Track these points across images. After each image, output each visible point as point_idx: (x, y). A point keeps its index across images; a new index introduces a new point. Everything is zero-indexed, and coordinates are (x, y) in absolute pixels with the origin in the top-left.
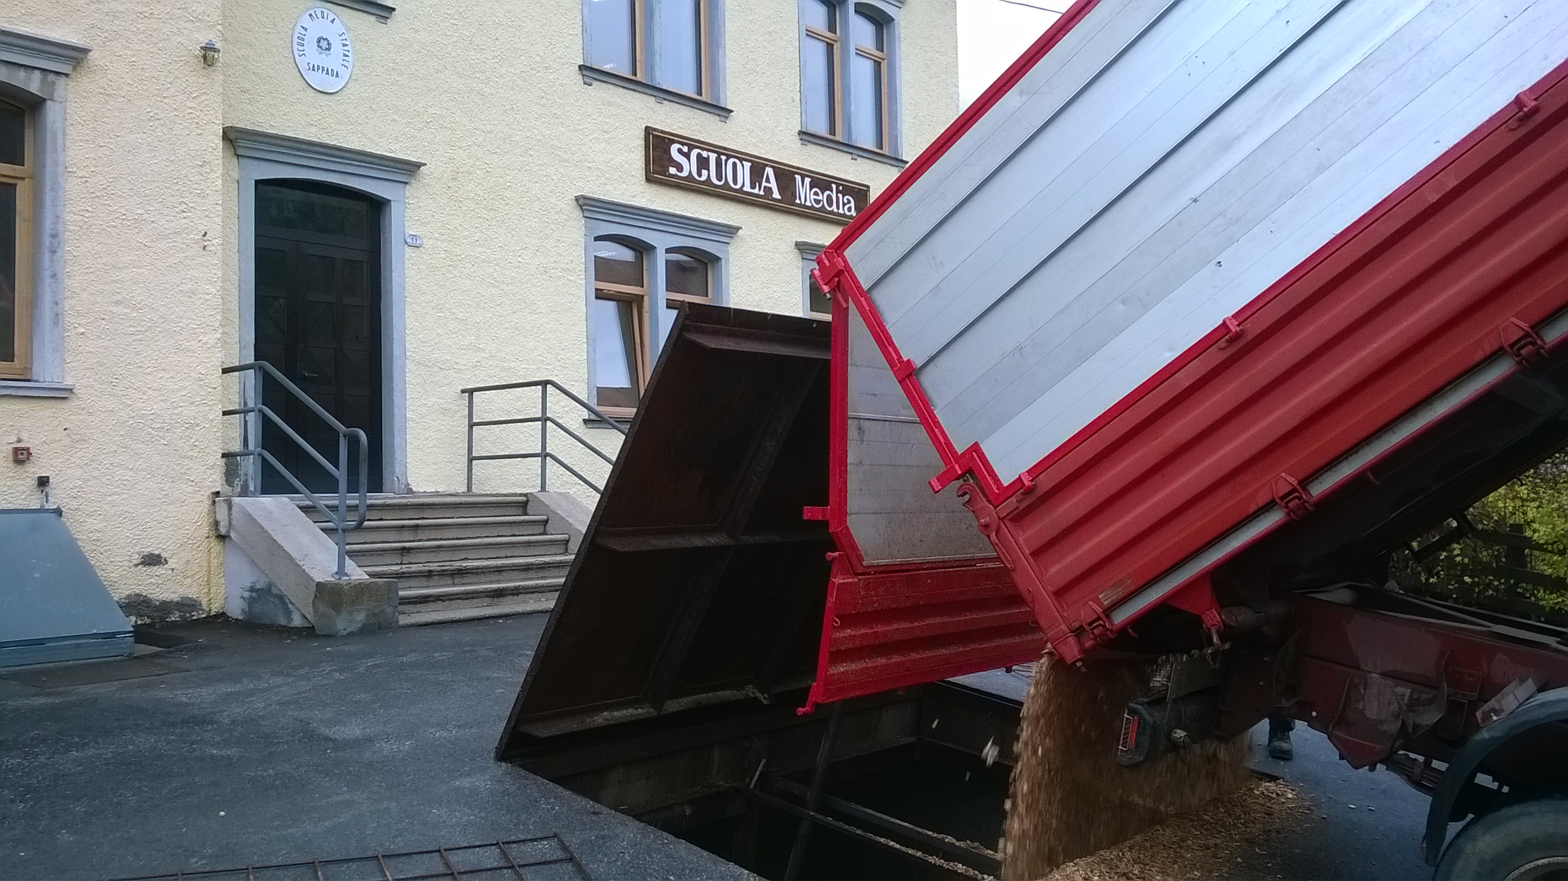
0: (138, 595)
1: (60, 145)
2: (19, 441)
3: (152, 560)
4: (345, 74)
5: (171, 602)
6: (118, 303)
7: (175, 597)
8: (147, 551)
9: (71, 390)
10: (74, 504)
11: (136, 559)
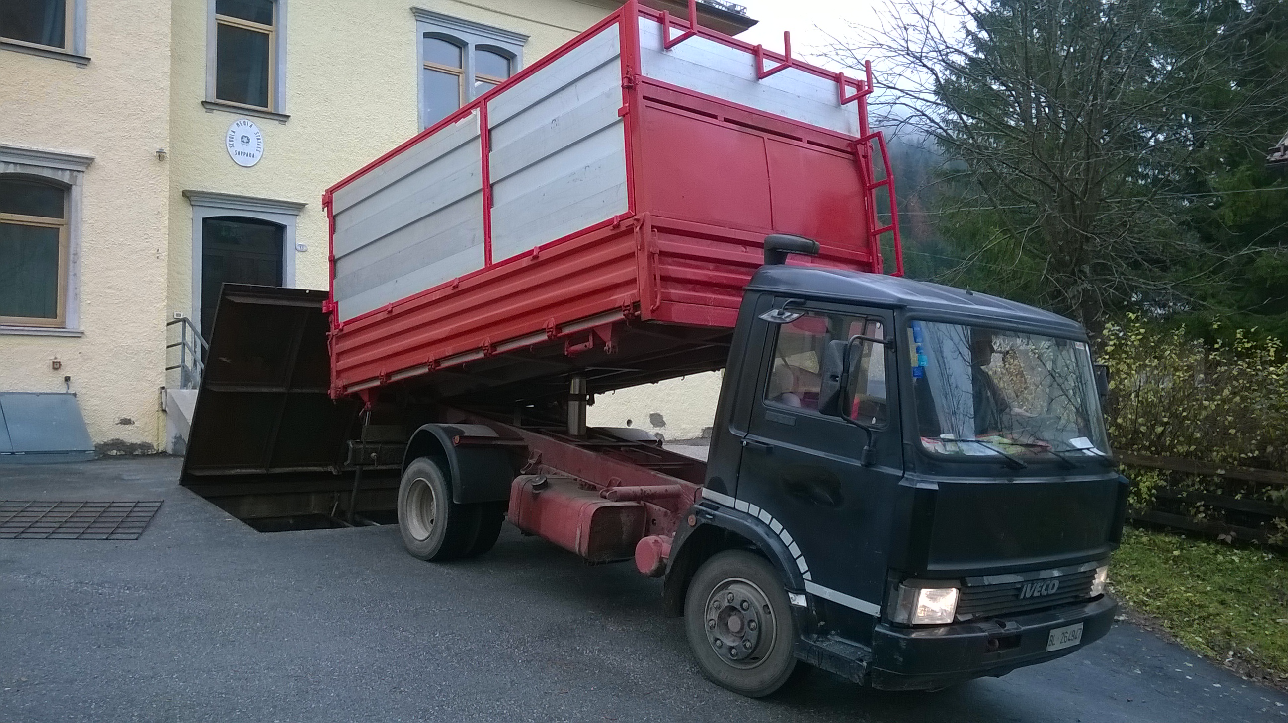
0: (118, 440)
1: (79, 208)
2: (56, 358)
3: (126, 422)
4: (258, 156)
5: (136, 444)
6: (109, 288)
7: (139, 442)
8: (123, 417)
9: (83, 333)
10: (84, 391)
11: (117, 420)
